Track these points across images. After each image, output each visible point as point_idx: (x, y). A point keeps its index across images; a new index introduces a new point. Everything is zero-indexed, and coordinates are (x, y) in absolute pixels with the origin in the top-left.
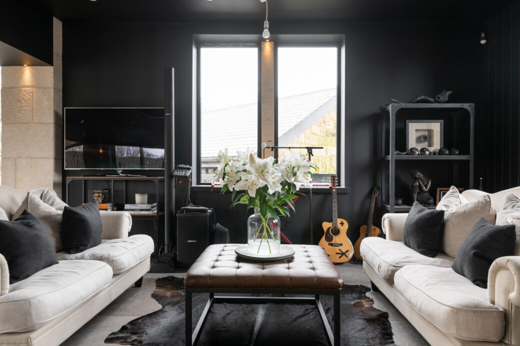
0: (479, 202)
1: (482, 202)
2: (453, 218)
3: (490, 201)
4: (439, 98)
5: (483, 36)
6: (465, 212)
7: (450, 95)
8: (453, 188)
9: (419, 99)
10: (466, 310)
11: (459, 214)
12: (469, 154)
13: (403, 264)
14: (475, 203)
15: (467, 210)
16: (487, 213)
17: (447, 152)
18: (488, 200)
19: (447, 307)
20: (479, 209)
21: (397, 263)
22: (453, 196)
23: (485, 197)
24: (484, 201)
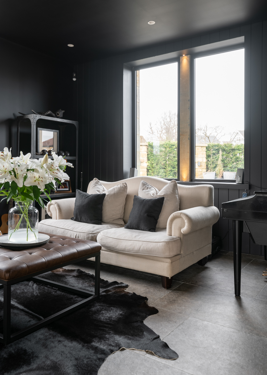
0: (121, 187)
1: (123, 187)
2: (108, 198)
3: (127, 186)
4: (58, 114)
5: (74, 75)
6: (114, 194)
7: (64, 113)
8: (96, 180)
9: (47, 113)
10: (171, 241)
11: (111, 195)
12: (76, 156)
13: (98, 231)
14: (119, 188)
15: (115, 193)
16: (126, 193)
17: (69, 155)
18: (126, 185)
19: (162, 243)
20: (122, 191)
21: (93, 232)
22: (98, 185)
23: (123, 184)
24: (124, 187)
